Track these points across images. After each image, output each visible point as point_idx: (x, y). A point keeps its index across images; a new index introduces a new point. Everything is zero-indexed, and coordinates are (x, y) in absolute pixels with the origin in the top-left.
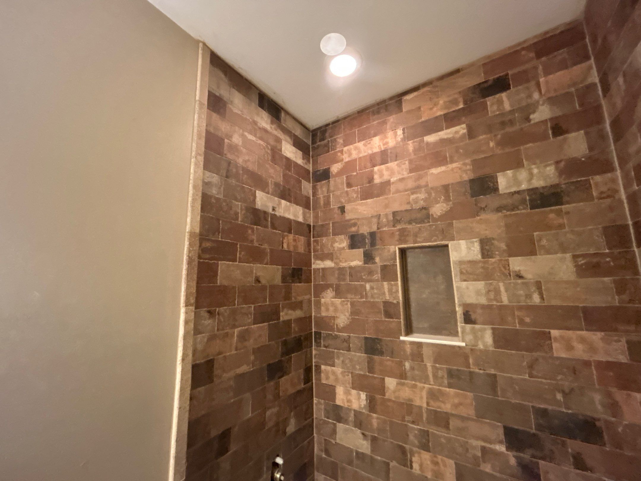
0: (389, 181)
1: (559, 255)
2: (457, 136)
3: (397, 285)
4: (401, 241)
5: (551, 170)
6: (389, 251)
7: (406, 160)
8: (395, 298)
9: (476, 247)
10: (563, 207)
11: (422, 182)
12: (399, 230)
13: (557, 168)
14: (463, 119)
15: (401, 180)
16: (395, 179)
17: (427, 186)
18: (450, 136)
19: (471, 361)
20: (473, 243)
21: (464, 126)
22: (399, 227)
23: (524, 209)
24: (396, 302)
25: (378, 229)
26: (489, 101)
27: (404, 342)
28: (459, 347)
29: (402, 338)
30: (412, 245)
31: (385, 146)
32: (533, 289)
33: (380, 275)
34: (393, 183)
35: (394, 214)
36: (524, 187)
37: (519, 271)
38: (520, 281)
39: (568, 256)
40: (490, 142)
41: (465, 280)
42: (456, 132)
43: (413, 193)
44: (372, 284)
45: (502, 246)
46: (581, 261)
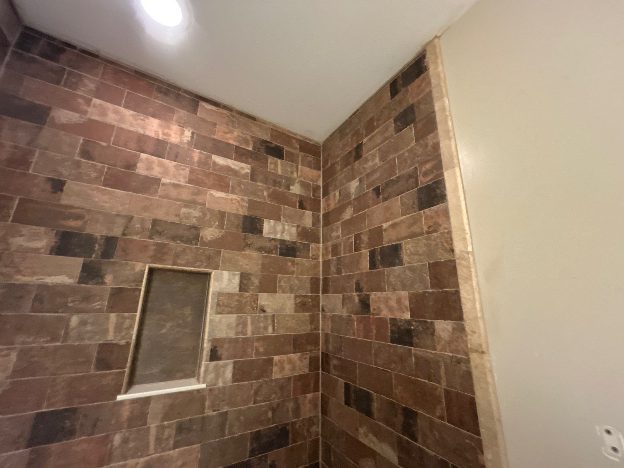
0: (160, 180)
1: (289, 294)
2: (243, 172)
3: (133, 318)
4: (155, 259)
5: (294, 230)
6: (133, 269)
7: (188, 167)
8: (123, 338)
9: (237, 280)
10: (296, 258)
11: (200, 199)
12: (157, 244)
13: (297, 230)
14: (250, 160)
15: (176, 186)
16: (168, 181)
17: (204, 205)
18: (237, 168)
19: (207, 404)
20: (234, 275)
21: (249, 166)
22: (157, 240)
23: (276, 254)
24: (125, 344)
25: (124, 234)
26: (270, 159)
27: (122, 402)
28: (198, 391)
29: (120, 398)
30: (169, 267)
31: (165, 137)
32: (270, 321)
33: (106, 303)
34: (164, 184)
35: (155, 222)
36: (278, 236)
37: (264, 305)
38: (262, 315)
39: (293, 295)
40: (265, 191)
41: (220, 313)
42: (242, 168)
43: (186, 206)
45: (256, 282)
46: (298, 300)
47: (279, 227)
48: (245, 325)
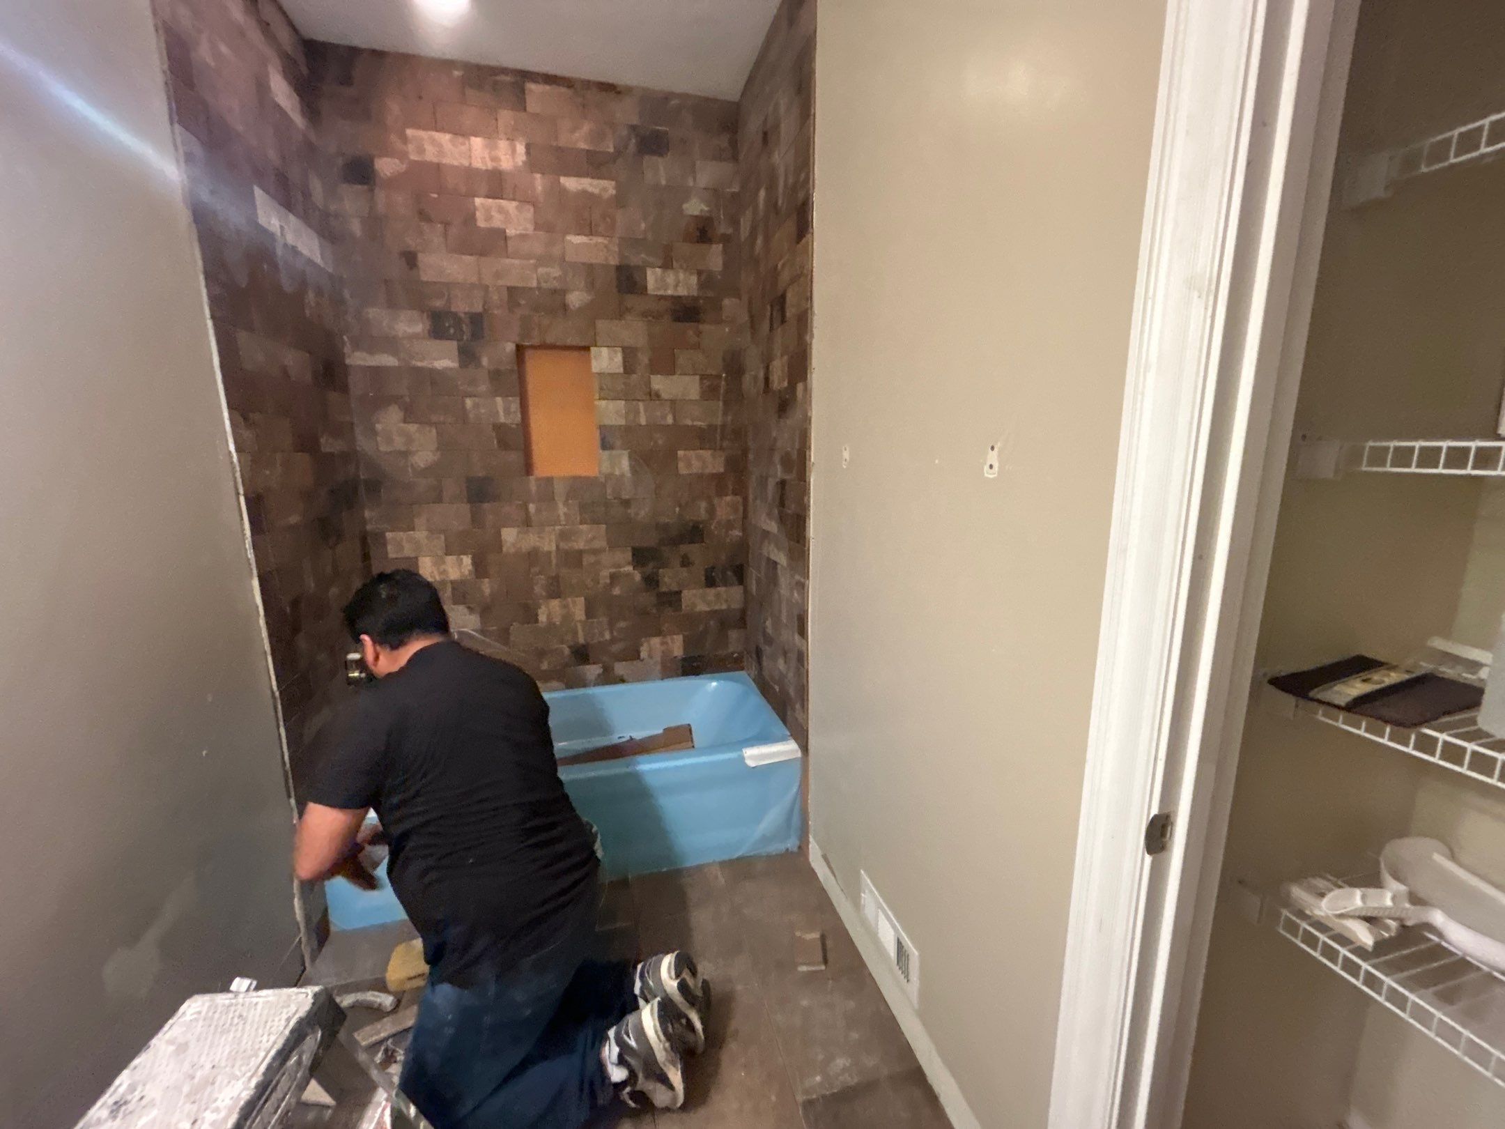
0: (505, 232)
1: (690, 377)
2: (606, 196)
4: (523, 336)
5: (694, 280)
6: (504, 349)
7: (531, 206)
8: (513, 421)
9: (619, 358)
10: (700, 325)
11: (556, 251)
12: (521, 319)
13: (699, 279)
14: (613, 172)
15: (523, 237)
16: (514, 232)
17: (564, 258)
18: (596, 191)
20: (616, 352)
21: (613, 183)
22: (518, 313)
23: (667, 320)
24: (516, 427)
25: (485, 309)
26: (648, 160)
32: (668, 409)
33: (488, 386)
34: (511, 238)
35: (510, 290)
36: (670, 292)
37: (659, 390)
38: (657, 401)
39: (697, 378)
40: (642, 220)
41: (605, 398)
42: (605, 189)
43: (542, 265)
44: (477, 400)
45: (644, 359)
46: (707, 383)
47: (670, 278)
48: (637, 413)
